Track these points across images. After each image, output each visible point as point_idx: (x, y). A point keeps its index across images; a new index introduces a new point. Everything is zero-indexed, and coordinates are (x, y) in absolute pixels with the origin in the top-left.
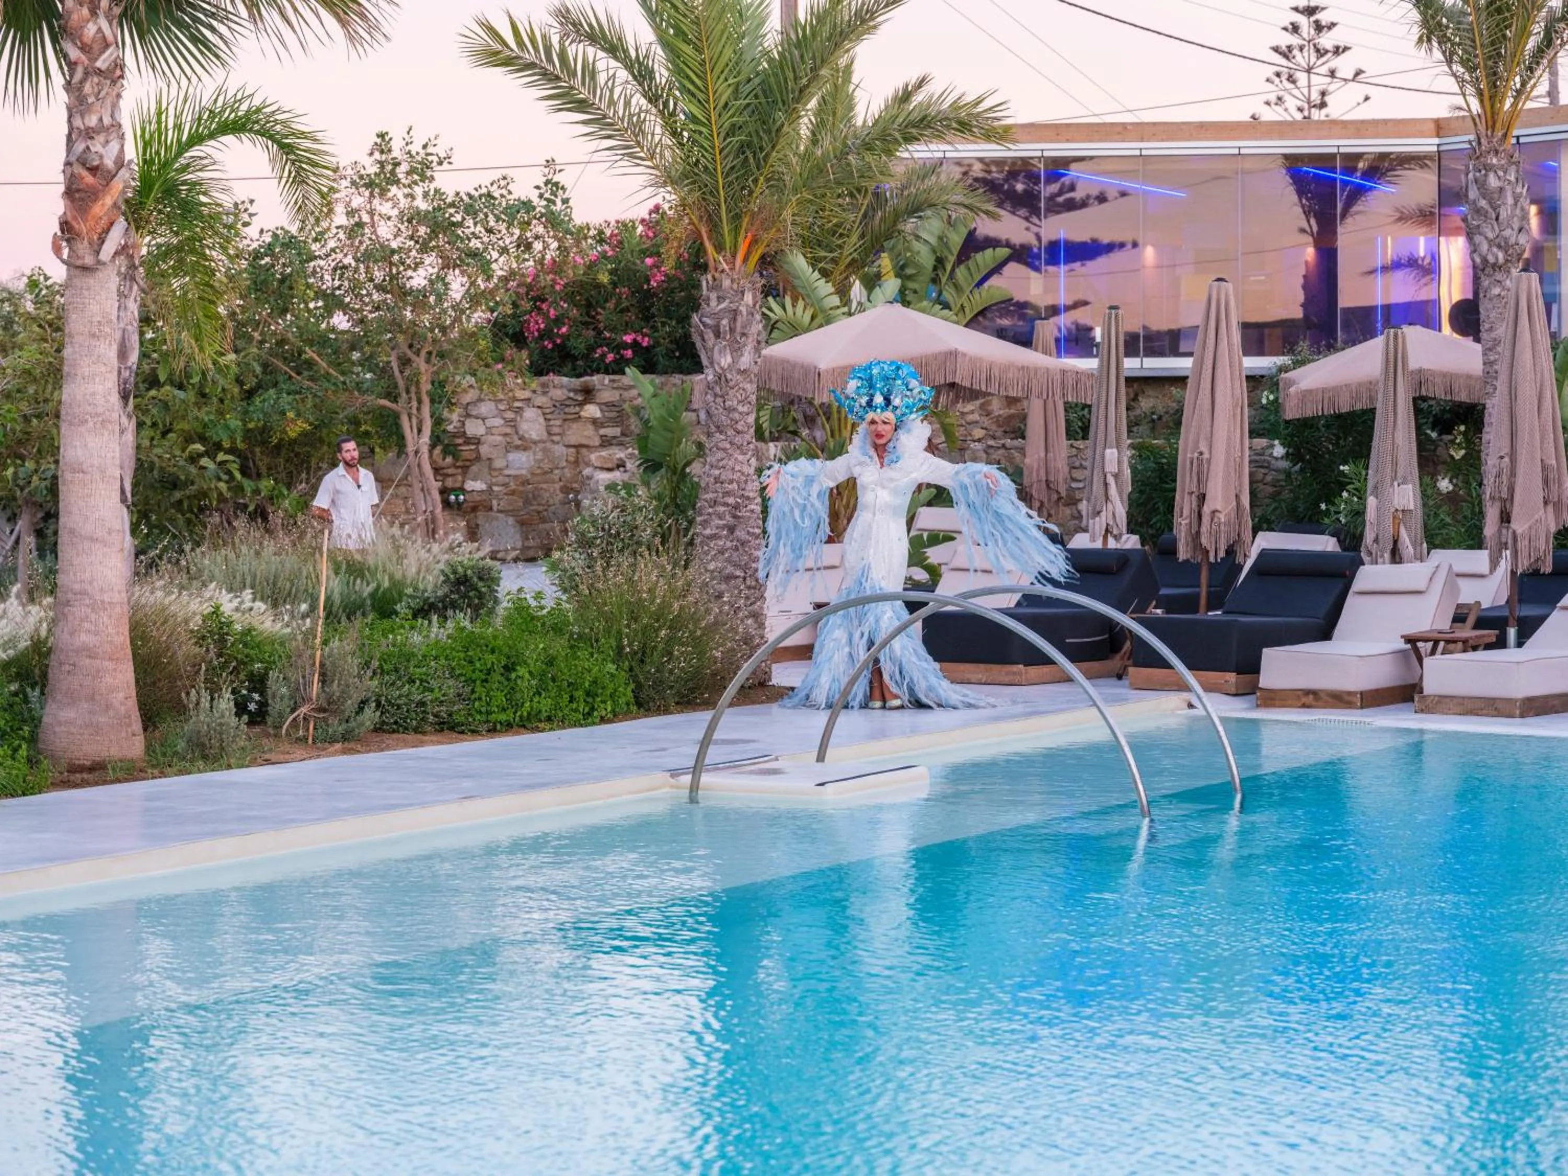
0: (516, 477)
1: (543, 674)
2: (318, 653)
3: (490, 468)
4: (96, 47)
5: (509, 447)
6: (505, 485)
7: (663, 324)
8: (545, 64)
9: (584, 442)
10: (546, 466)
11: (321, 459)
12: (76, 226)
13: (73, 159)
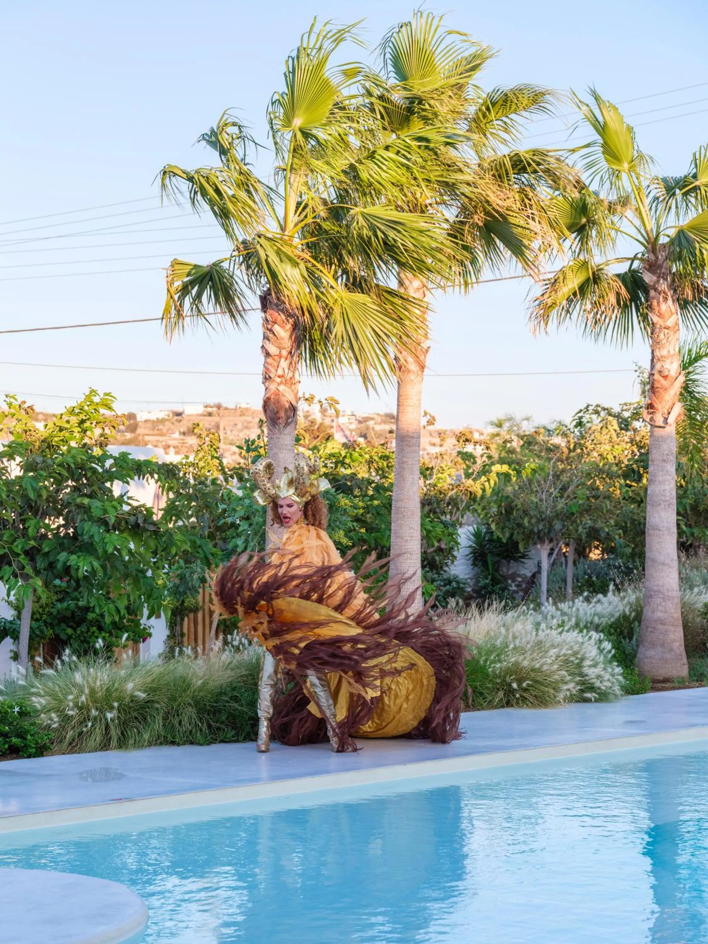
4: (667, 316)
12: (656, 405)
13: (655, 372)
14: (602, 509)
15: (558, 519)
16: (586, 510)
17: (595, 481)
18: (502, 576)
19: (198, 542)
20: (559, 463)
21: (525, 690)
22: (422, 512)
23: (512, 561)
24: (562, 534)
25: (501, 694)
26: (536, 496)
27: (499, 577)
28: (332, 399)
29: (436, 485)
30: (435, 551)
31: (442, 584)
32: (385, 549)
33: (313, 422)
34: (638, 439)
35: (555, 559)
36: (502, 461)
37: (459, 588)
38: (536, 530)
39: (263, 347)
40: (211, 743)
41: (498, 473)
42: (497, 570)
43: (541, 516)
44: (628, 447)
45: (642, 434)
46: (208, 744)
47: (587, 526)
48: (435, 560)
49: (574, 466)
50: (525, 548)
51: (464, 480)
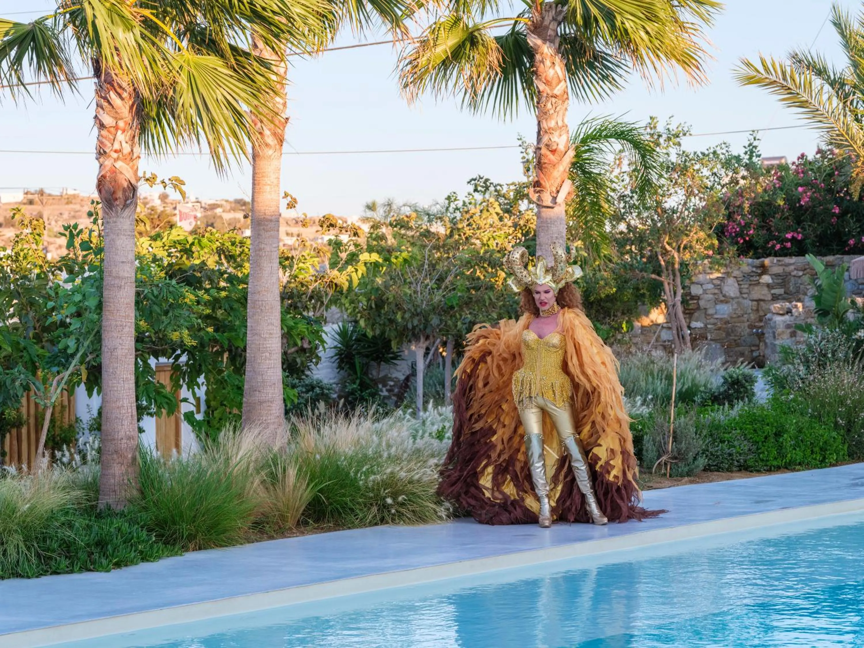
0: (721, 319)
1: (797, 438)
2: (672, 425)
3: (706, 314)
4: (554, 83)
5: (717, 301)
6: (714, 324)
7: (810, 226)
8: (782, 81)
9: (762, 297)
10: (739, 312)
11: (617, 310)
12: (543, 183)
13: (542, 146)
14: (484, 301)
15: (435, 314)
16: (466, 304)
17: (475, 271)
18: (372, 380)
19: (23, 344)
20: (434, 251)
21: (402, 504)
22: (282, 306)
23: (382, 363)
24: (440, 330)
25: (375, 509)
26: (410, 287)
27: (368, 381)
28: (177, 179)
29: (296, 276)
30: (297, 352)
31: (304, 390)
32: (240, 350)
33: (153, 209)
34: (522, 223)
35: (431, 360)
36: (370, 250)
37: (323, 394)
38: (410, 326)
39: (96, 117)
40: (42, 575)
41: (365, 264)
42: (366, 374)
43: (416, 310)
44: (511, 232)
45: (527, 218)
46: (37, 577)
47: (467, 321)
48: (296, 361)
49: (451, 255)
50: (398, 348)
51: (329, 271)
